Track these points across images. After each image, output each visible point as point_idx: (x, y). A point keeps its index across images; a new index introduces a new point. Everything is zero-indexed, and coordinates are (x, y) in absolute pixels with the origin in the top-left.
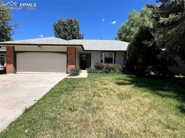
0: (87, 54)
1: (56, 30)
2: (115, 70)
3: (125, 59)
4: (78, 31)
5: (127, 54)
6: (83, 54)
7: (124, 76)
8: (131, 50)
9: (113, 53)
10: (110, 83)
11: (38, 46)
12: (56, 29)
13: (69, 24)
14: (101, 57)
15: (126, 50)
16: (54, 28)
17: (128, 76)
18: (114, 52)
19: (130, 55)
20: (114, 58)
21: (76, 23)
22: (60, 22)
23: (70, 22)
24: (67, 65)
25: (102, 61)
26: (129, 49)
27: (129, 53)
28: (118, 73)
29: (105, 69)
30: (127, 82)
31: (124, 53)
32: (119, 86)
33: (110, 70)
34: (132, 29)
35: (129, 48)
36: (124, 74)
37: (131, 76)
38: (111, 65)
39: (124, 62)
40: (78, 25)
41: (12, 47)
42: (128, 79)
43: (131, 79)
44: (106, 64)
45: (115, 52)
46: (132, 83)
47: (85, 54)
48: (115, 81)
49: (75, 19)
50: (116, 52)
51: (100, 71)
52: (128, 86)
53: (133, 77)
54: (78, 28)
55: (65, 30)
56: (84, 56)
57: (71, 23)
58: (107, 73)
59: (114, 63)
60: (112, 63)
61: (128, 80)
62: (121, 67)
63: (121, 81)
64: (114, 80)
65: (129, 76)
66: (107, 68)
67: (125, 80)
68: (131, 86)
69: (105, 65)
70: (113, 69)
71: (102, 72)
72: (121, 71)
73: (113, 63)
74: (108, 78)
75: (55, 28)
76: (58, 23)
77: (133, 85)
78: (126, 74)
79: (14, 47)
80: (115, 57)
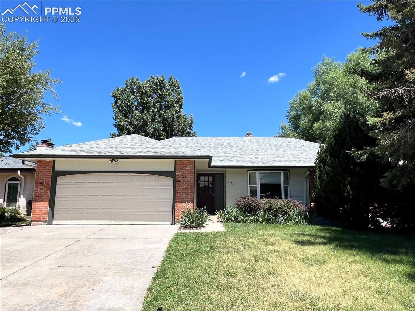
0: (213, 175)
1: (118, 107)
2: (289, 215)
3: (312, 187)
4: (177, 109)
5: (317, 174)
6: (204, 175)
7: (313, 229)
8: (324, 165)
9: (282, 172)
10: (282, 241)
11: (111, 159)
12: (120, 105)
13: (155, 92)
14: (252, 181)
15: (313, 165)
16: (113, 100)
17: (322, 229)
18: (283, 170)
19: (325, 177)
20: (285, 184)
21: (175, 88)
22: (130, 87)
23: (157, 85)
24: (174, 202)
25: (253, 193)
26: (319, 163)
27: (321, 172)
28: (297, 222)
29: (265, 213)
30: (319, 240)
31: (309, 170)
32: (301, 247)
33: (276, 216)
34: (327, 106)
35: (321, 159)
36: (312, 224)
37: (328, 230)
38: (277, 203)
39: (311, 193)
40: (179, 94)
41: (50, 162)
42: (323, 234)
43: (328, 235)
44: (267, 200)
45: (286, 169)
46: (329, 241)
47: (208, 175)
48: (293, 238)
49: (171, 79)
50: (289, 171)
51: (251, 218)
52: (322, 247)
53: (333, 230)
54: (178, 102)
55: (145, 107)
56: (206, 178)
57: (160, 89)
58: (268, 221)
59: (286, 197)
60: (280, 198)
61: (322, 237)
62: (303, 208)
63: (305, 238)
64: (291, 236)
65: (324, 230)
66: (269, 209)
67: (316, 236)
68: (327, 247)
69: (263, 202)
70: (285, 213)
71: (258, 220)
72: (306, 218)
73: (283, 196)
74: (274, 232)
75: (116, 102)
76: (125, 90)
77: (332, 246)
78: (316, 224)
79: (54, 161)
80: (286, 182)
